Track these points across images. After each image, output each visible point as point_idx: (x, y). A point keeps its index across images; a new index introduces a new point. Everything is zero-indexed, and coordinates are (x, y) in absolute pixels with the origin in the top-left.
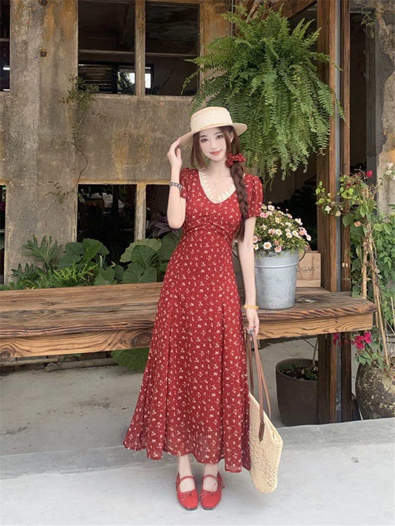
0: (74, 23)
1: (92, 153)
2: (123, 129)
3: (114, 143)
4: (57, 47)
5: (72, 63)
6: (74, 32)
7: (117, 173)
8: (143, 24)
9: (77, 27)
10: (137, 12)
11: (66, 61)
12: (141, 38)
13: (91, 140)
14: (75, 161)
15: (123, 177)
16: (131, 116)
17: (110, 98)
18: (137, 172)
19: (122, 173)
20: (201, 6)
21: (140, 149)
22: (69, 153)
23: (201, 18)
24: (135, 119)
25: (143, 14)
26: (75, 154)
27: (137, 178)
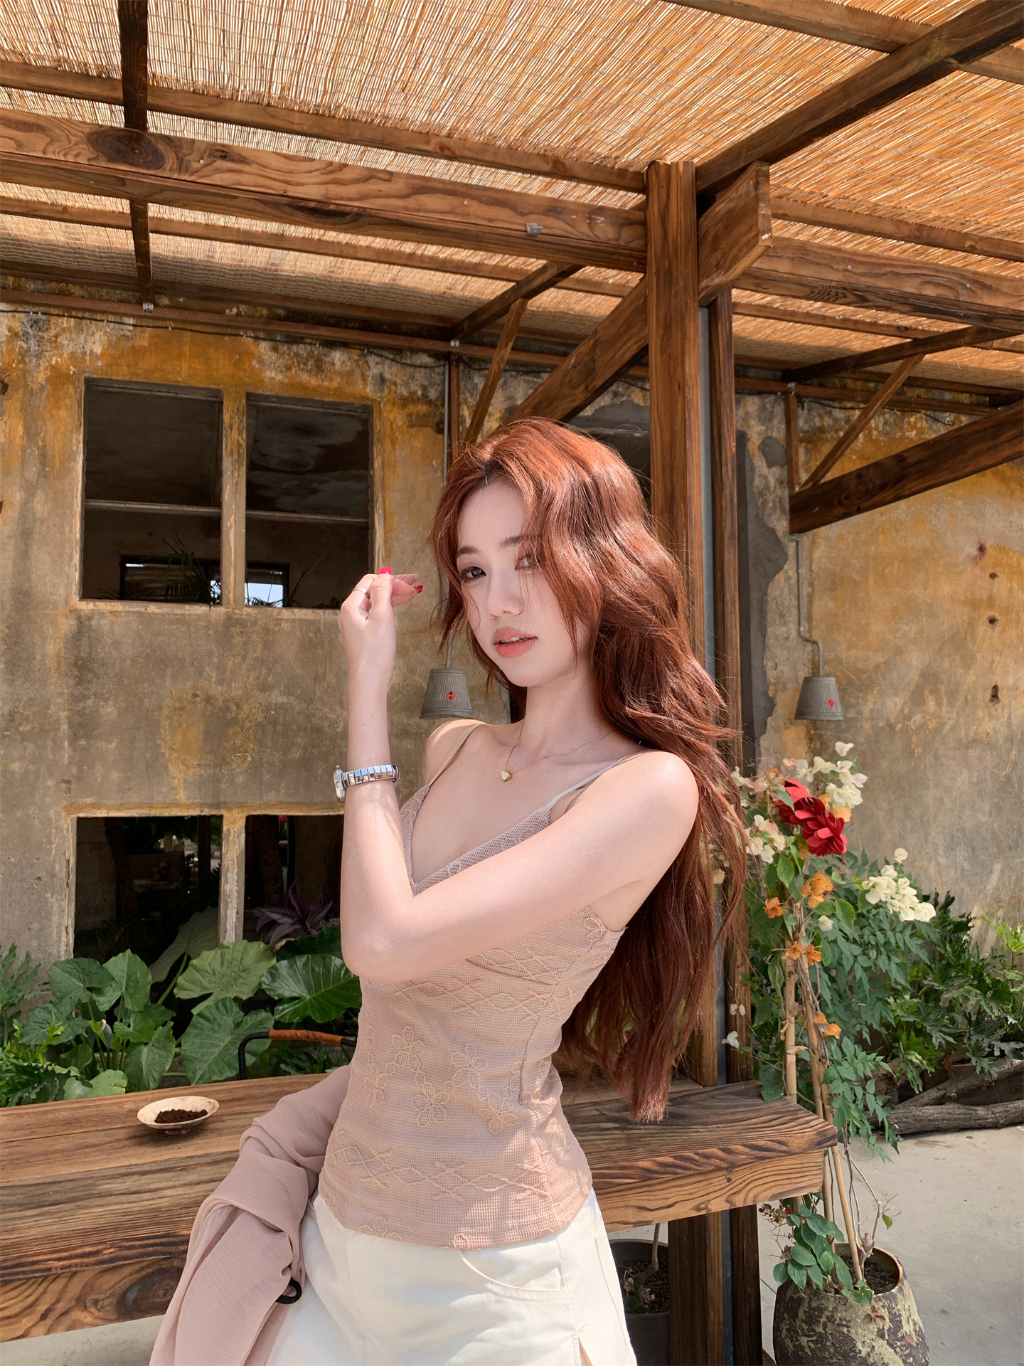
0: (75, 436)
1: (111, 742)
2: (189, 684)
3: (168, 717)
4: (30, 490)
5: (67, 529)
6: (73, 458)
7: (173, 788)
8: (239, 445)
9: (81, 445)
10: (226, 418)
11: (51, 524)
12: (236, 474)
13: (109, 711)
14: (70, 763)
15: (188, 799)
16: (210, 653)
17: (157, 611)
18: (223, 786)
19: (185, 789)
20: (375, 409)
21: (231, 732)
22: (54, 741)
23: (376, 436)
24: (219, 662)
25: (241, 422)
26: (70, 745)
27: (222, 799)
